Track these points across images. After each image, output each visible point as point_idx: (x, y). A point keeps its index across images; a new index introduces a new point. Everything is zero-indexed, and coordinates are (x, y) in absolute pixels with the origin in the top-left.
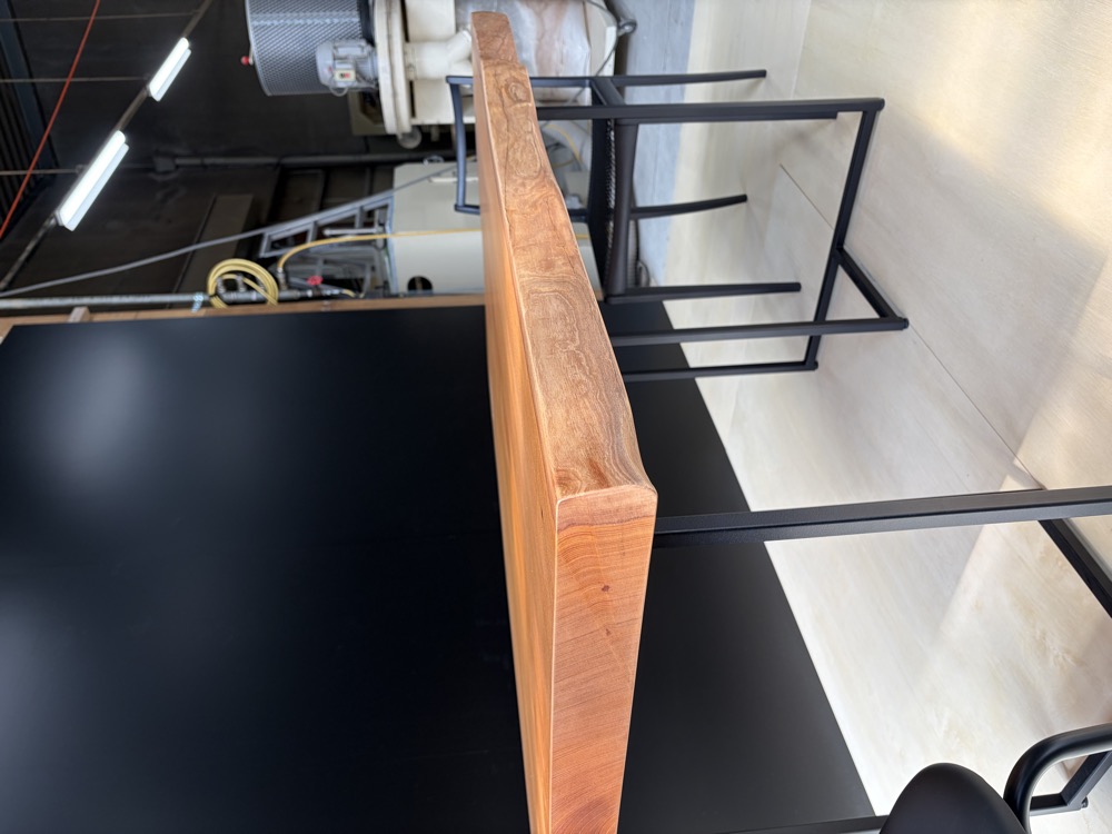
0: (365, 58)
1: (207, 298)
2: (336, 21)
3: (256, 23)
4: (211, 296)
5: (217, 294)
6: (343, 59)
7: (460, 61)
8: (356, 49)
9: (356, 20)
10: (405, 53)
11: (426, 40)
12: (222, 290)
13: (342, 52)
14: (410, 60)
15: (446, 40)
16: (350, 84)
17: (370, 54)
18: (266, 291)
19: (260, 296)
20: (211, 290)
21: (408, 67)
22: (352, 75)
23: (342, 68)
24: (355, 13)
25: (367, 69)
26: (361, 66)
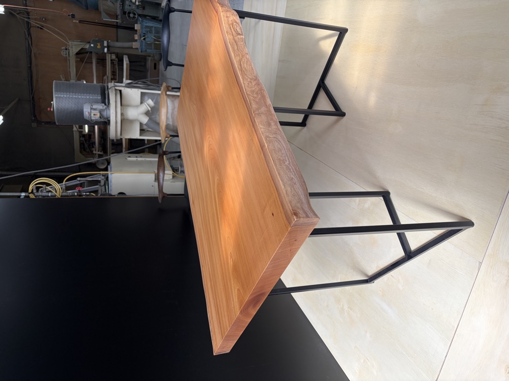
0: (104, 110)
1: (27, 194)
2: (91, 97)
3: (57, 95)
4: (30, 193)
5: (32, 192)
6: (95, 109)
7: (142, 114)
8: (101, 106)
9: (100, 98)
10: (121, 109)
11: (128, 106)
12: (35, 191)
13: (94, 107)
14: (123, 112)
15: (137, 106)
16: (97, 118)
17: (106, 109)
18: (56, 192)
19: (53, 194)
20: (30, 191)
21: (122, 114)
22: (99, 115)
23: (93, 112)
24: (99, 95)
25: (105, 114)
26: (102, 112)
